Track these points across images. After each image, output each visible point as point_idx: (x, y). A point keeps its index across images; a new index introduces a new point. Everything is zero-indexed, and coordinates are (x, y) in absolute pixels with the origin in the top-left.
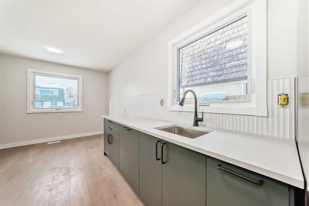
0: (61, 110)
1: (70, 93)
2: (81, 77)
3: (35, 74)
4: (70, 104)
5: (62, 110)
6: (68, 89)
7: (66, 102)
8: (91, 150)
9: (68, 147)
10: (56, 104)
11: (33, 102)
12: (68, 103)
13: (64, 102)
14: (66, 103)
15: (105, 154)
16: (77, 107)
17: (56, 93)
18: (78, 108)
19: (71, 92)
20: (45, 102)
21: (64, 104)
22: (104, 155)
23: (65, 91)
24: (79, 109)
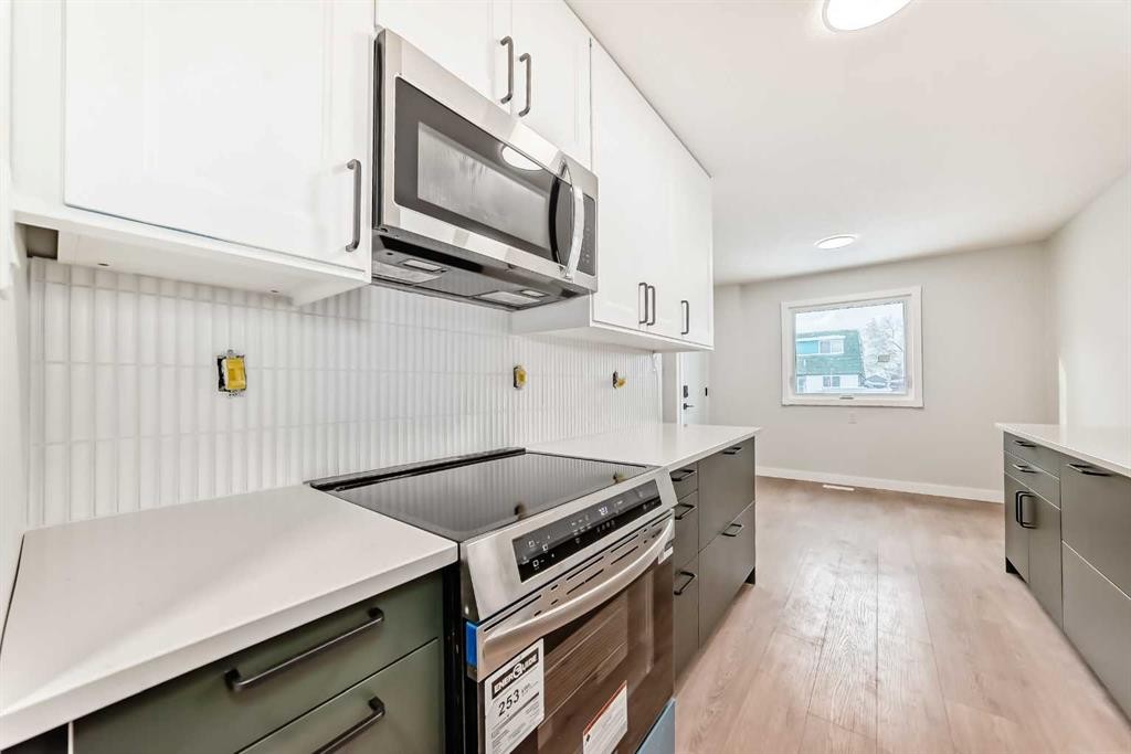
0: (856, 399)
1: (883, 340)
2: (915, 291)
3: (795, 310)
4: (884, 380)
5: (858, 401)
6: (873, 329)
7: (868, 375)
8: (953, 540)
9: (874, 509)
10: (836, 383)
11: (792, 380)
12: (875, 378)
13: (861, 375)
14: (870, 379)
15: (1010, 569)
16: (903, 393)
17: (838, 348)
18: (907, 395)
19: (885, 337)
20: (808, 377)
21: (862, 384)
22: (1008, 571)
23: (864, 338)
24: (912, 398)
